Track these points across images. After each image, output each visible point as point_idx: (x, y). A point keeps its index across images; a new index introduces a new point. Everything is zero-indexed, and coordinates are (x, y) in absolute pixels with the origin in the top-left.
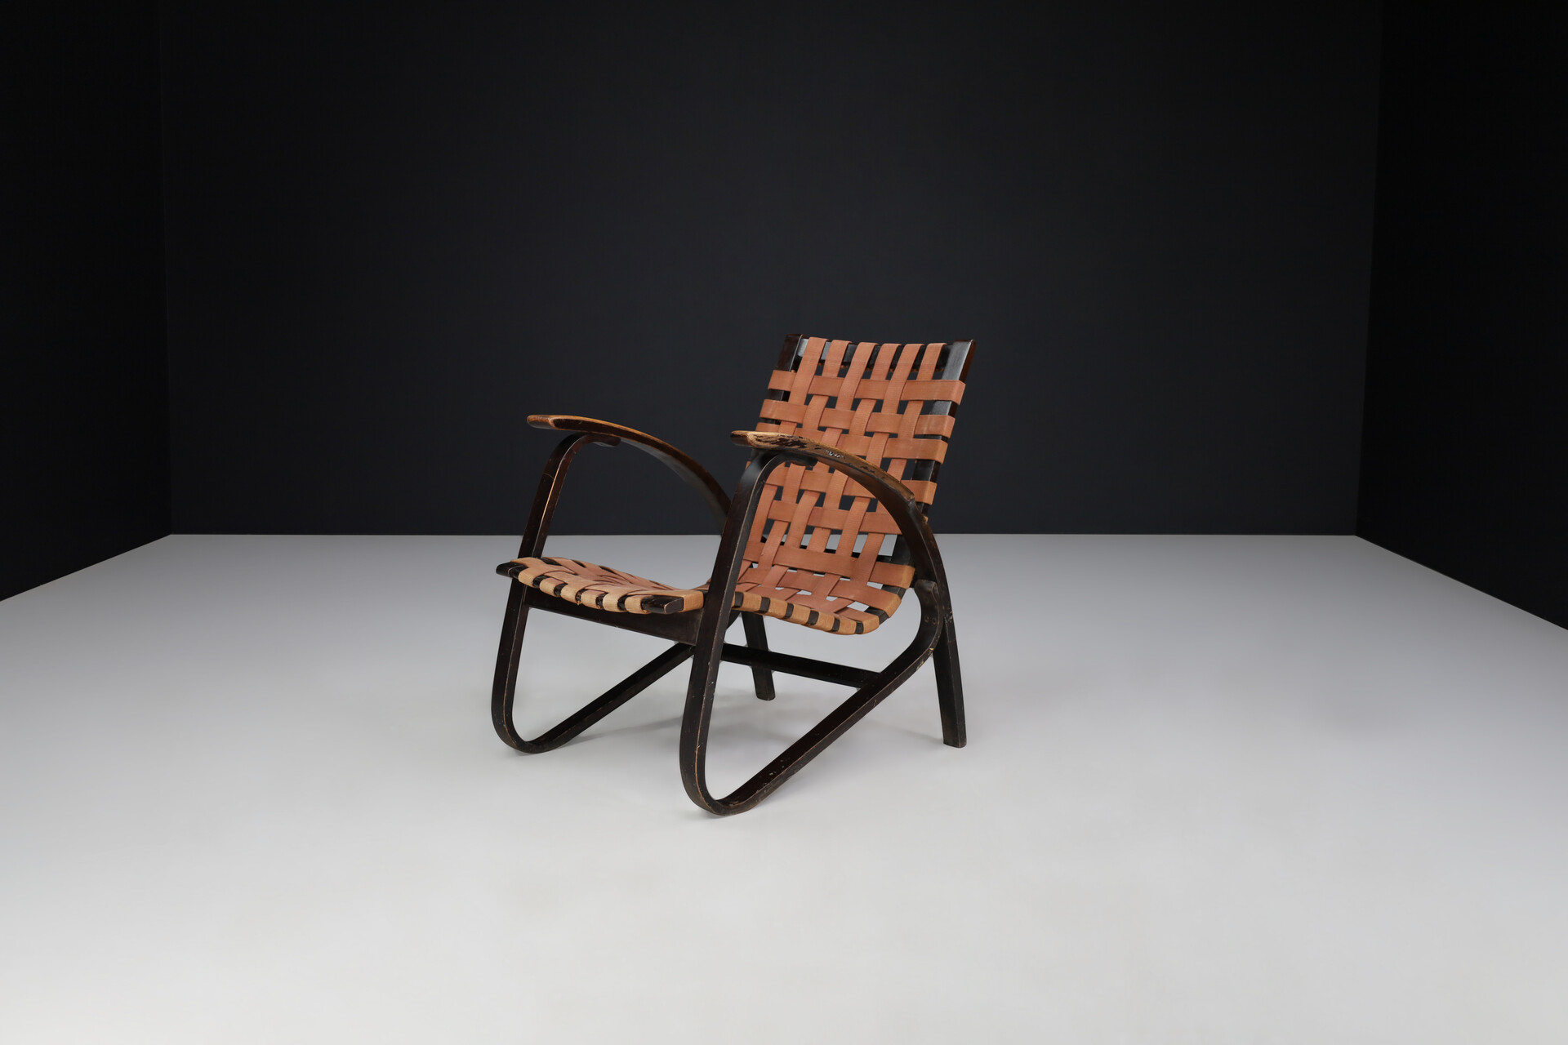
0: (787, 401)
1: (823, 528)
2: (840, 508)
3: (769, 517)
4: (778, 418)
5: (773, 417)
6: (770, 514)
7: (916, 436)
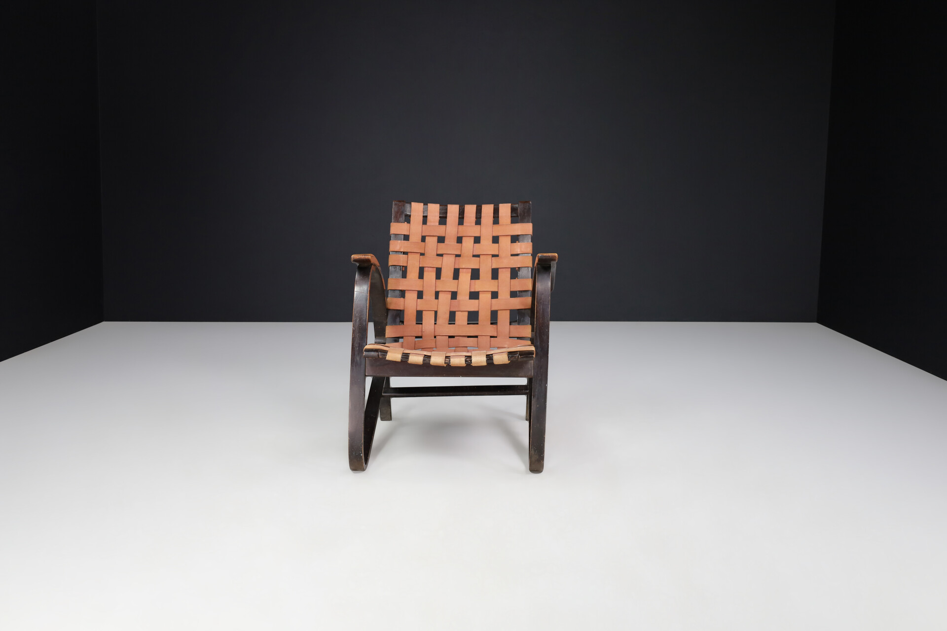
0: (408, 240)
1: (461, 311)
2: (470, 299)
3: (418, 309)
4: (406, 251)
5: (402, 251)
6: (418, 307)
7: (512, 255)
